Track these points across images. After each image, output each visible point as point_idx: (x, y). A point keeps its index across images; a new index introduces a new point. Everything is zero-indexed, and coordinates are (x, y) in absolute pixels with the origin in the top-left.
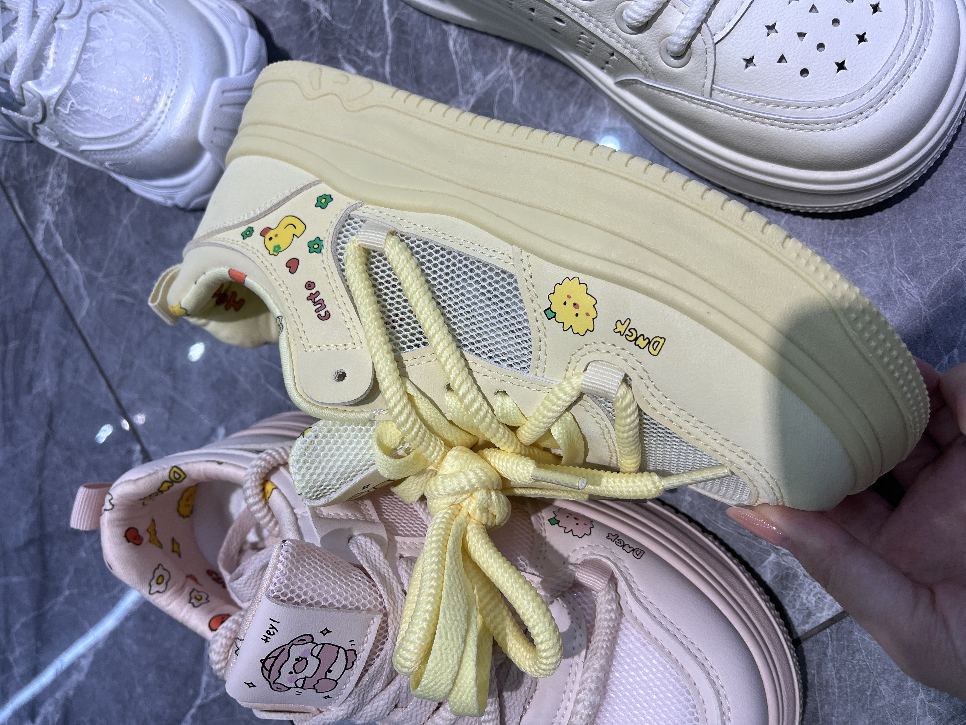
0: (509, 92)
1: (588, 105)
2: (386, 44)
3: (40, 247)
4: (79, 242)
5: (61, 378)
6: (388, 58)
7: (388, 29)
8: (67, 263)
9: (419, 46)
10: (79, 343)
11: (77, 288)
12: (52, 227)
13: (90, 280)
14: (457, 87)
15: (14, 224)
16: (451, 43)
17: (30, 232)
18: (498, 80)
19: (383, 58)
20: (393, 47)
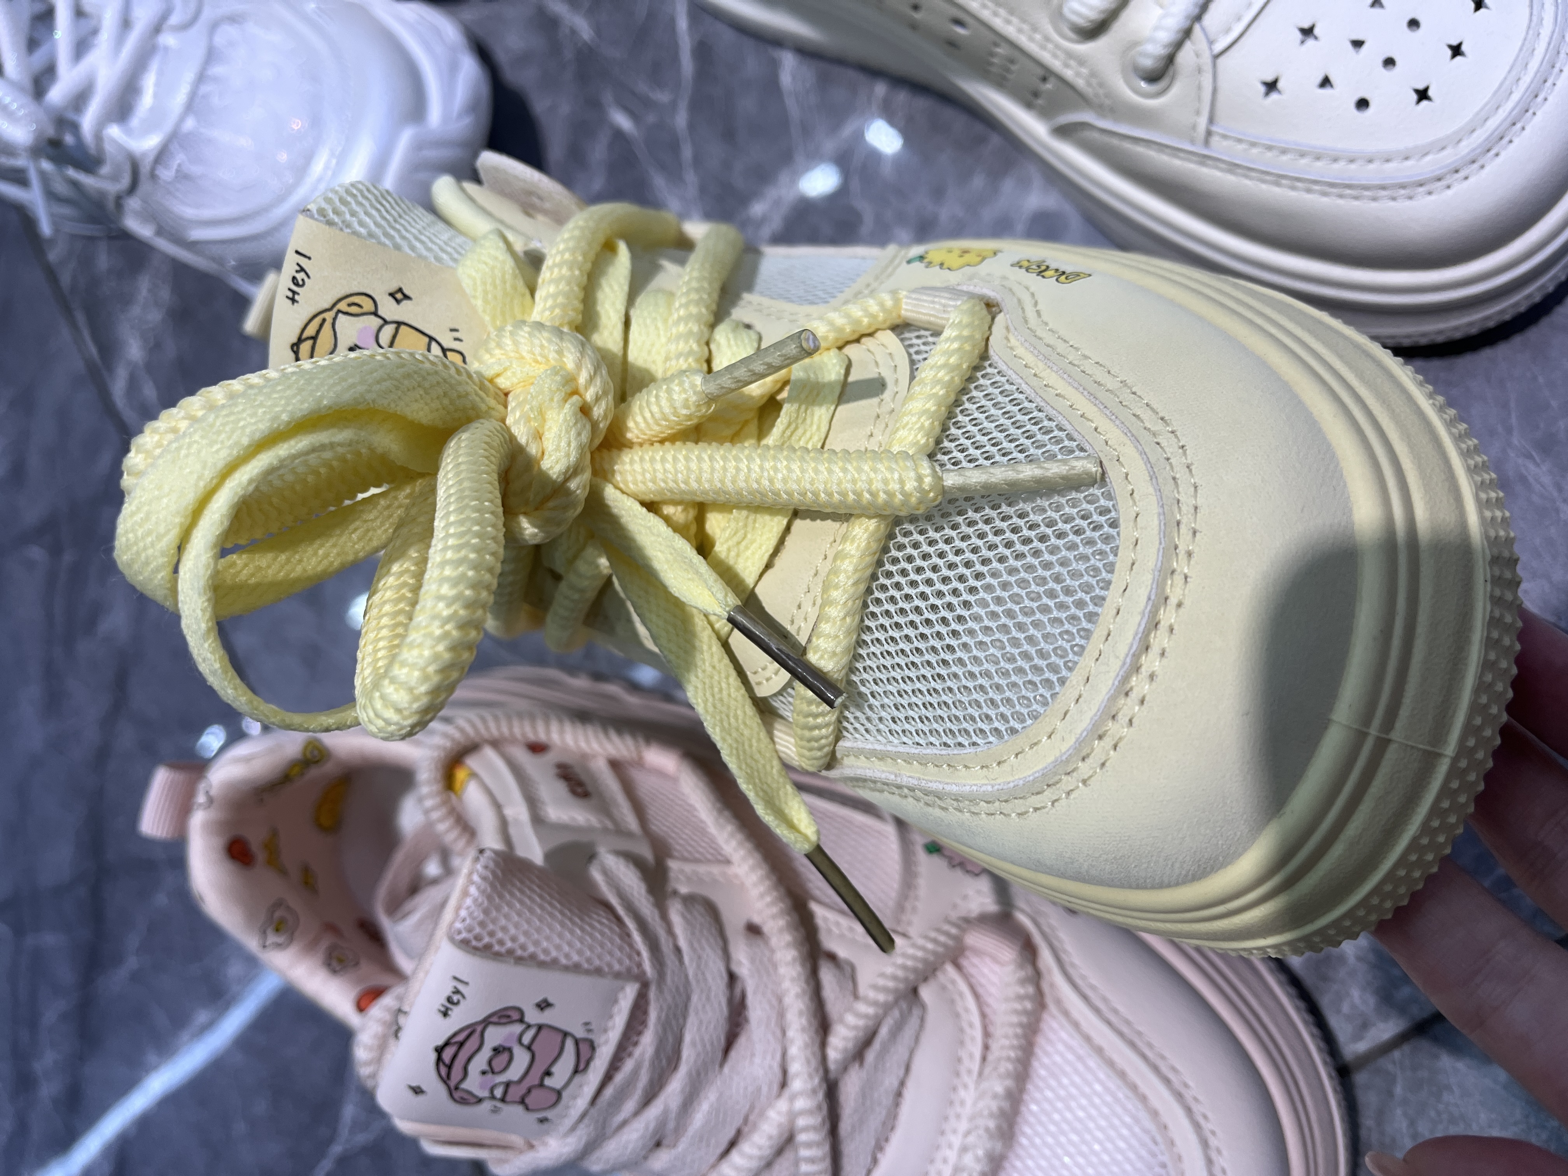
2: (680, 79)
3: (120, 402)
6: (683, 102)
7: (685, 58)
9: (732, 83)
12: (141, 371)
15: (80, 363)
16: (785, 79)
17: (105, 376)
19: (675, 101)
20: (692, 86)
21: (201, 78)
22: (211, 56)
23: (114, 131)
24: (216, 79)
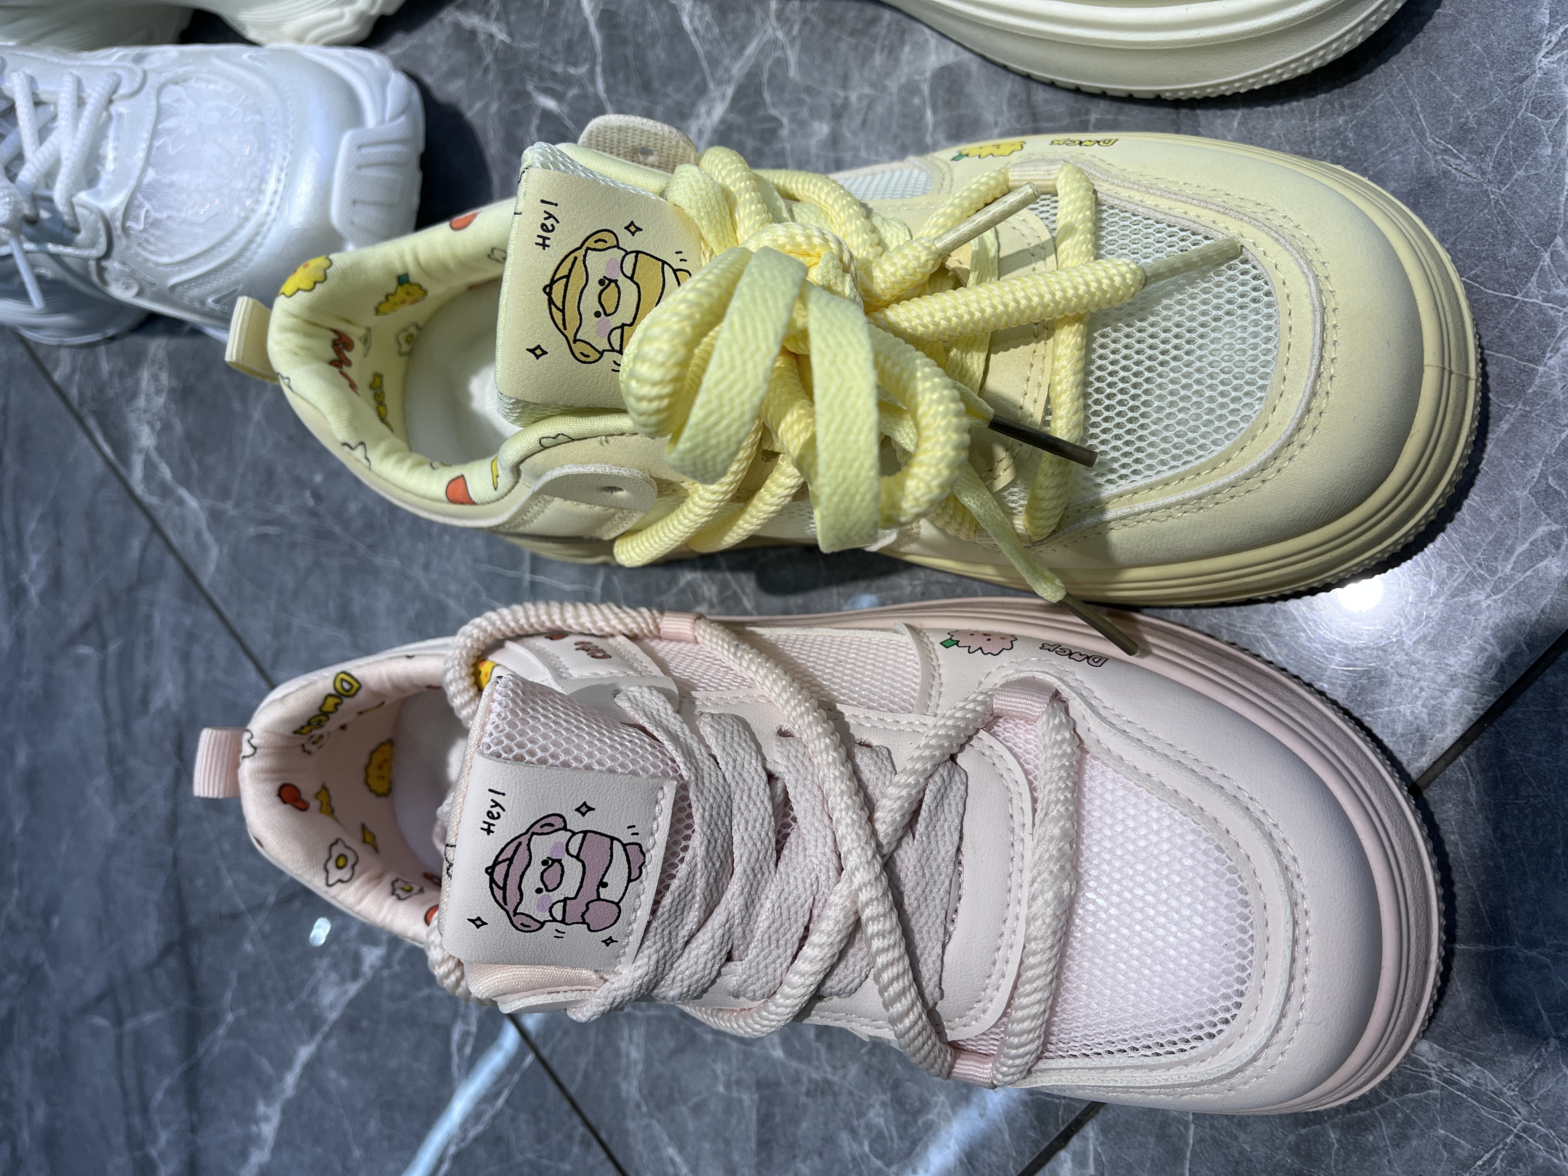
0: (781, 63)
1: (902, 43)
2: (593, 51)
3: (139, 489)
4: (195, 467)
5: (189, 677)
6: (598, 69)
7: (593, 29)
8: (181, 502)
9: (640, 39)
10: (209, 616)
11: (198, 534)
12: (154, 455)
13: (216, 517)
14: (704, 79)
15: (99, 465)
16: (686, 20)
17: (123, 471)
18: (762, 51)
19: (592, 71)
20: (604, 51)
21: (155, 134)
22: (161, 113)
23: (83, 196)
24: (169, 132)
